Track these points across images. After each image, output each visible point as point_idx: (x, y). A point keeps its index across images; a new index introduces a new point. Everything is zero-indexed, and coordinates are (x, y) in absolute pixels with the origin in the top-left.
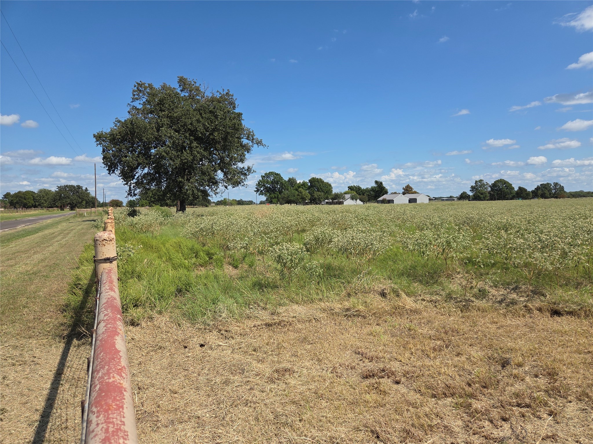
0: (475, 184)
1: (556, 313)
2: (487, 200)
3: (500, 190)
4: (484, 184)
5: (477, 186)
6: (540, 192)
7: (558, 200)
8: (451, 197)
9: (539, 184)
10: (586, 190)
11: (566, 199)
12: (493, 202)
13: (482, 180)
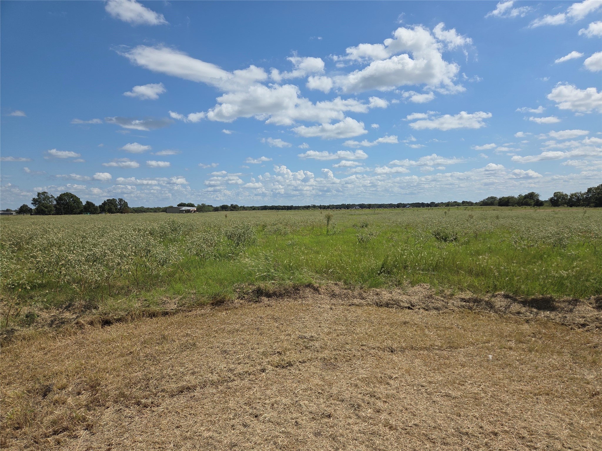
0: (38, 196)
1: (107, 323)
2: (53, 214)
3: (67, 203)
4: (49, 198)
5: (39, 198)
6: (107, 207)
7: (123, 215)
8: (8, 210)
9: (106, 199)
10: (146, 206)
11: (130, 214)
12: (59, 216)
13: (45, 193)
